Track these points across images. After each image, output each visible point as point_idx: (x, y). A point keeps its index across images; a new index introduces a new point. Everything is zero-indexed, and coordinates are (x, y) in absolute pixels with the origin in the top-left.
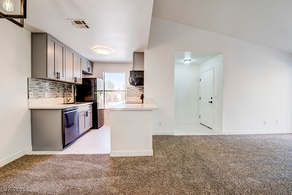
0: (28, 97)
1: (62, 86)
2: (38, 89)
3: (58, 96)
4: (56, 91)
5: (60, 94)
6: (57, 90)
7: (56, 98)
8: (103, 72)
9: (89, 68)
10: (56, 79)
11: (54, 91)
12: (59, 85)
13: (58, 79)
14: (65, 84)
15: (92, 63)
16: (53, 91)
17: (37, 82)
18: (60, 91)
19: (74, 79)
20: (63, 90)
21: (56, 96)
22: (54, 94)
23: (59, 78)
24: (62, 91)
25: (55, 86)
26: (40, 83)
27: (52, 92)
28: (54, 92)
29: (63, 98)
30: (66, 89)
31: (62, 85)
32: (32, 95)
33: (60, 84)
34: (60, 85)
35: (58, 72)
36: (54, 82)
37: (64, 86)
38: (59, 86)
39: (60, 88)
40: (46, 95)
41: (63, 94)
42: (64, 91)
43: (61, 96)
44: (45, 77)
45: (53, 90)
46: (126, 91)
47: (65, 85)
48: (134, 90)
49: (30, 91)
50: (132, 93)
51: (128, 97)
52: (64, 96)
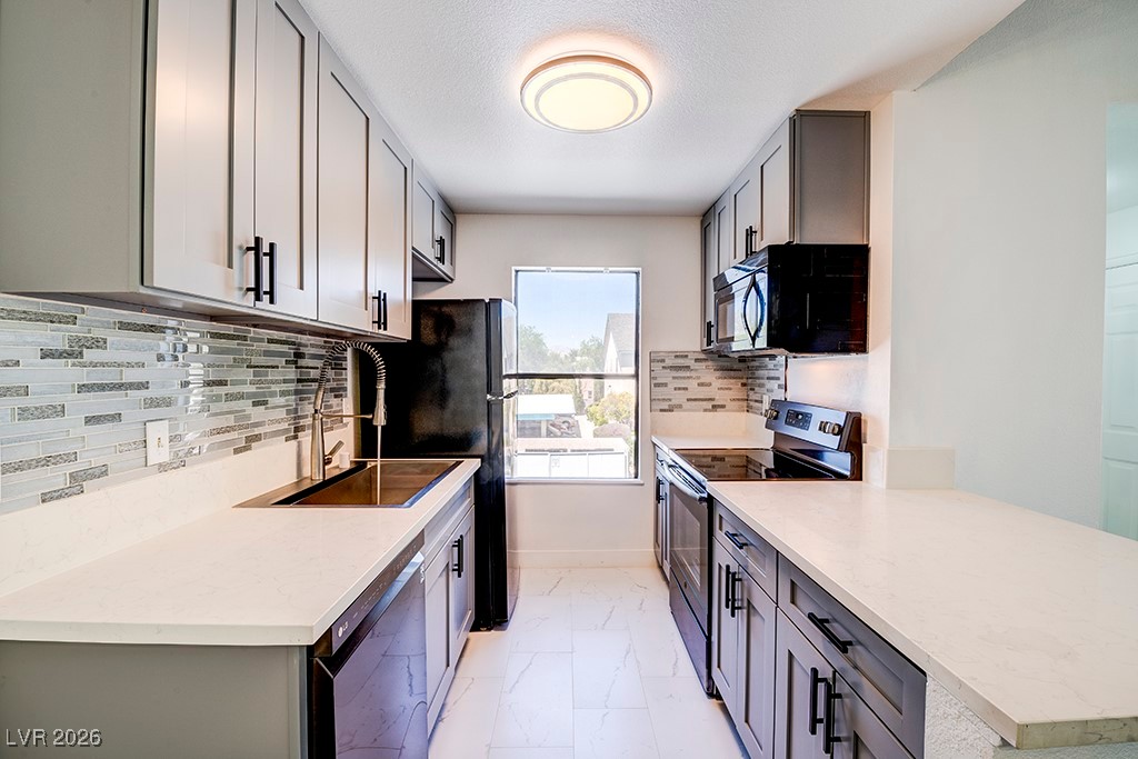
1: (281, 354)
2: (71, 399)
3: (257, 438)
4: (241, 396)
5: (275, 416)
6: (253, 389)
7: (245, 449)
8: (513, 270)
9: (441, 242)
10: (246, 304)
11: (230, 397)
12: (267, 353)
13: (258, 298)
14: (304, 339)
15: (452, 212)
16: (217, 398)
18: (273, 394)
19: (370, 305)
20: (292, 387)
21: (238, 436)
22: (230, 421)
23: (271, 293)
25: (237, 363)
26: (99, 344)
27: (215, 408)
28: (225, 406)
29: (294, 443)
30: (314, 374)
31: (285, 348)
33: (271, 341)
34: (273, 347)
35: (257, 240)
36: (229, 329)
37: (299, 355)
38: (263, 360)
39: (272, 375)
40: (151, 443)
41: (296, 415)
42: (297, 392)
43: (276, 434)
44: (128, 284)
45: (222, 390)
46: (645, 377)
47: (307, 351)
48: (687, 374)
50: (679, 389)
51: (655, 410)
52: (297, 429)
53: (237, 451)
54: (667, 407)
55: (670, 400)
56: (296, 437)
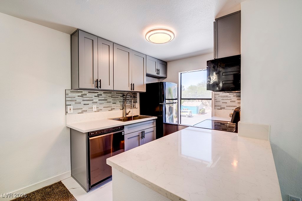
0: (66, 112)
2: (82, 102)
3: (114, 109)
4: (110, 102)
5: (119, 105)
6: (113, 101)
7: (111, 110)
8: (179, 73)
9: (158, 70)
13: (97, 88)
15: (165, 63)
17: (80, 94)
18: (117, 102)
19: (130, 86)
21: (110, 109)
22: (108, 106)
23: (100, 87)
24: (121, 102)
25: (109, 97)
28: (106, 103)
32: (72, 109)
33: (117, 93)
35: (97, 80)
37: (124, 95)
38: (115, 96)
39: (117, 99)
41: (123, 105)
42: (123, 102)
43: (118, 108)
46: (213, 99)
48: (227, 98)
49: (68, 105)
50: (224, 103)
51: (216, 109)
52: (123, 108)
53: (109, 110)
54: (220, 108)
55: (221, 106)
56: (123, 109)
